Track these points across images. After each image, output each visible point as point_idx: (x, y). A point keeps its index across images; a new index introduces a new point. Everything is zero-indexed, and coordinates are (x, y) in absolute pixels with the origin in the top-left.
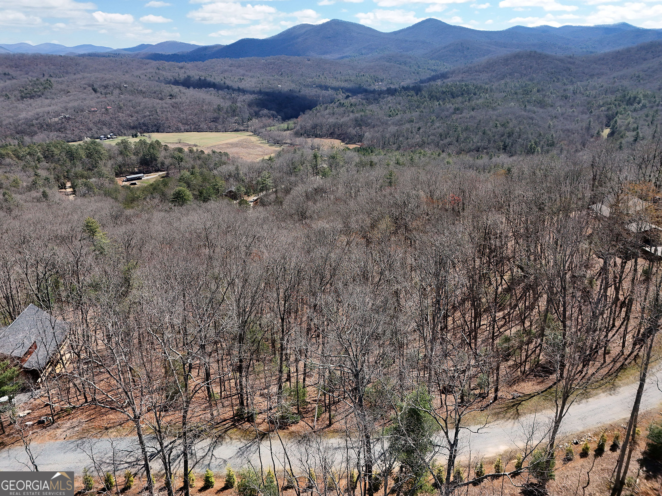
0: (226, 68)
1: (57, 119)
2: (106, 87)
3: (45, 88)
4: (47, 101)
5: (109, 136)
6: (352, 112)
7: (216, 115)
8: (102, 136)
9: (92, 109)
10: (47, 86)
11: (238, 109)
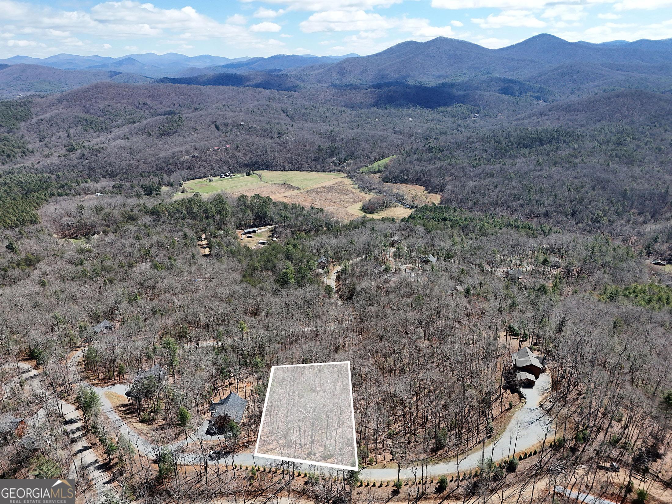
0: (329, 97)
1: (187, 157)
2: (226, 125)
3: (178, 126)
4: (180, 139)
5: (227, 174)
6: (439, 159)
7: (316, 155)
8: (222, 174)
9: (215, 148)
10: (180, 123)
11: (336, 150)
